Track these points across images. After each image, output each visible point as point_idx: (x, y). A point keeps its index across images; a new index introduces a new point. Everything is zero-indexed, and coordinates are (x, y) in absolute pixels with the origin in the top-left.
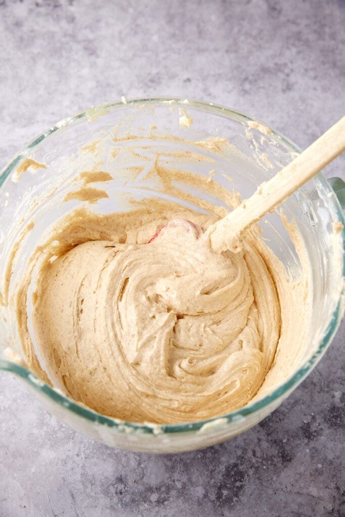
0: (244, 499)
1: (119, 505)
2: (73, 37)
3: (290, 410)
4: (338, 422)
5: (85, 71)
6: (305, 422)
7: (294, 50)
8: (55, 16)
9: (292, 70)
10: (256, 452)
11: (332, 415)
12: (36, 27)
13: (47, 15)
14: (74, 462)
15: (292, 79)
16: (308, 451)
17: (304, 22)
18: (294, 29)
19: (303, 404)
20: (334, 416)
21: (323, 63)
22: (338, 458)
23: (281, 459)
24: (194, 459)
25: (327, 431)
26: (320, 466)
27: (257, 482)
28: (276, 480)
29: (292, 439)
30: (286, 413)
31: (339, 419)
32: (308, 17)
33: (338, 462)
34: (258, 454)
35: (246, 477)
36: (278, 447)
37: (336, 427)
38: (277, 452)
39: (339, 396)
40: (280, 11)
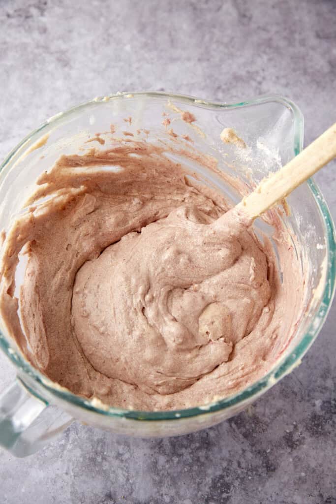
2: (46, 48)
3: (272, 420)
4: (320, 430)
5: (59, 83)
6: (288, 431)
7: (265, 58)
8: (27, 27)
9: (264, 78)
10: (241, 463)
11: (313, 423)
12: (8, 39)
13: (19, 26)
14: (63, 480)
15: (264, 87)
16: (291, 460)
17: (274, 29)
18: (264, 36)
19: (285, 413)
20: (315, 425)
21: (294, 70)
22: (321, 465)
23: (265, 469)
24: (181, 472)
25: (309, 440)
26: (303, 474)
27: (243, 492)
28: (262, 490)
29: (275, 449)
30: (269, 423)
31: (320, 427)
32: (278, 24)
33: (321, 469)
34: (243, 465)
35: (232, 488)
36: (262, 457)
37: (317, 435)
38: (261, 462)
39: (320, 404)
40: (250, 18)
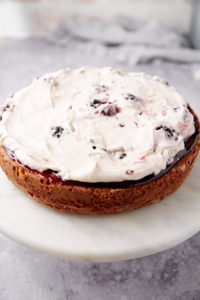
0: (180, 279)
1: (95, 282)
